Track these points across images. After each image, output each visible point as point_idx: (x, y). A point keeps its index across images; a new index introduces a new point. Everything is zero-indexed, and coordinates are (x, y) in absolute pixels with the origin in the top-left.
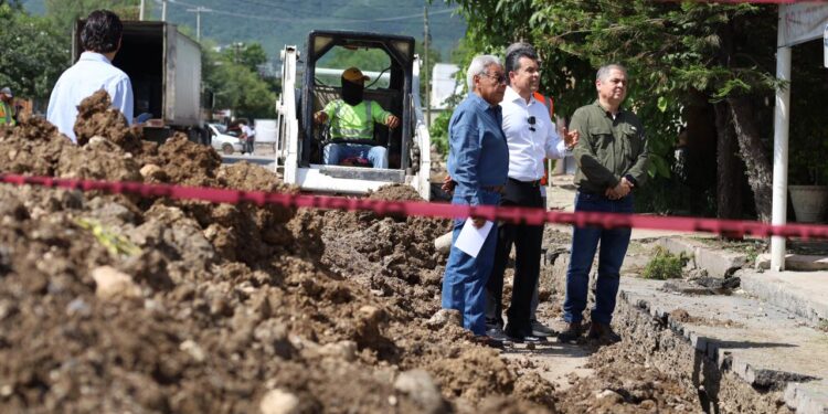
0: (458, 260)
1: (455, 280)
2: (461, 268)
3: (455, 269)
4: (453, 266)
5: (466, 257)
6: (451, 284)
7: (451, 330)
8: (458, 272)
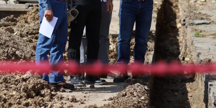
0: (43, 40)
1: (41, 52)
2: (44, 45)
3: (41, 46)
4: (40, 44)
5: (46, 39)
6: (39, 54)
7: (31, 82)
8: (42, 47)
